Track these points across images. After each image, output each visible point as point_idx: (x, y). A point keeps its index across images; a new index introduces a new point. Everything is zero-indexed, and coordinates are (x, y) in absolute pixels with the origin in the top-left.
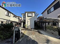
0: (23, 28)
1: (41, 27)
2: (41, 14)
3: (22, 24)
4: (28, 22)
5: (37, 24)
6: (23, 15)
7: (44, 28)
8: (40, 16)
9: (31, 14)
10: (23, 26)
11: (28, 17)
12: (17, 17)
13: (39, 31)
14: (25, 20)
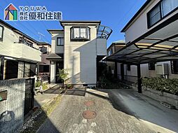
0: (56, 83)
1: (120, 78)
2: (122, 32)
3: (53, 68)
4: (73, 59)
5: (108, 69)
6: (54, 35)
7: (131, 83)
8: (116, 42)
9: (83, 30)
10: (56, 77)
11: (72, 40)
12: (35, 45)
13: (115, 94)
14: (62, 55)
